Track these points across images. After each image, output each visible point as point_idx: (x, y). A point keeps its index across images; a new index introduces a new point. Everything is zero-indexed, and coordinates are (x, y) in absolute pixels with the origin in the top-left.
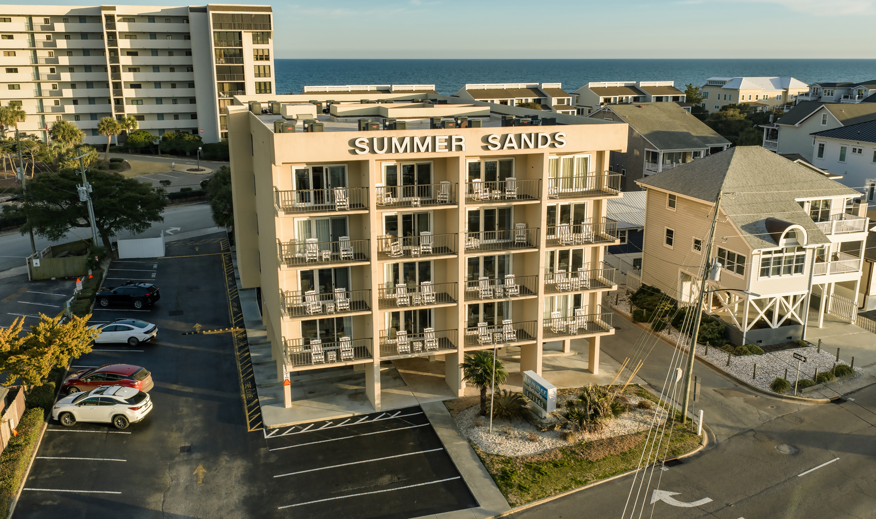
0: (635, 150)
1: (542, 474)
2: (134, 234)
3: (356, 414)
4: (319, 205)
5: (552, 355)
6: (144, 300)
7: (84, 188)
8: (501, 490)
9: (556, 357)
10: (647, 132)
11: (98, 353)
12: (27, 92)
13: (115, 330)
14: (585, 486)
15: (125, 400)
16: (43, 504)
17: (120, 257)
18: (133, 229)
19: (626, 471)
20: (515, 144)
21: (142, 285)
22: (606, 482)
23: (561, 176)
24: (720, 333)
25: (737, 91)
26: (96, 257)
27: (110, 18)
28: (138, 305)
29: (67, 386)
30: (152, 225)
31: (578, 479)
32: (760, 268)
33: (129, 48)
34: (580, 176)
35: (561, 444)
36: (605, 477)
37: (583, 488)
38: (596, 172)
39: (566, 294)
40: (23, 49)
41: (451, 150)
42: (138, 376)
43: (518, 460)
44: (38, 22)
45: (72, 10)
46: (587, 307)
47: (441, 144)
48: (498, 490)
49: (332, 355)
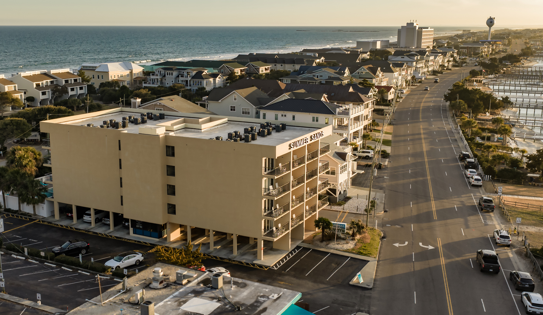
25: (107, 73)
35: (355, 241)
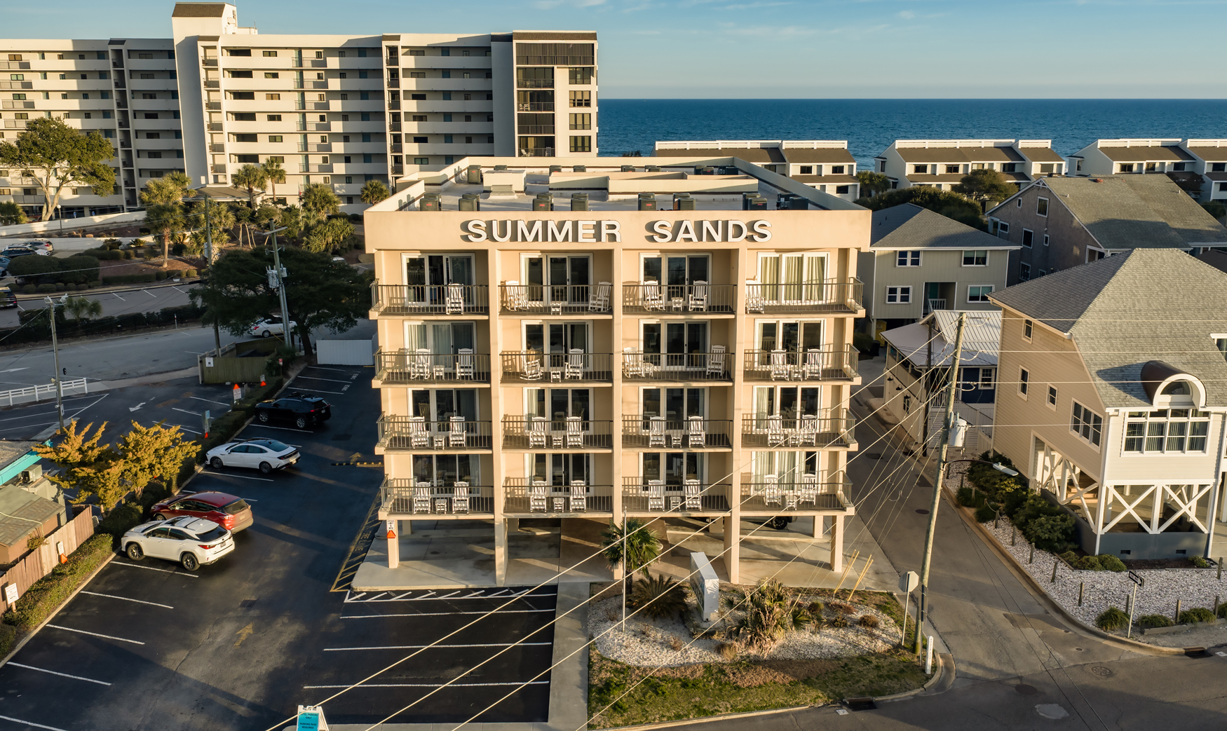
0: (1075, 248)
1: (657, 694)
2: (335, 333)
3: (471, 586)
4: (435, 306)
5: (793, 539)
6: (307, 417)
7: (275, 272)
8: (589, 706)
9: (798, 543)
10: (1093, 220)
11: (220, 478)
12: (291, 145)
13: (246, 452)
14: (710, 717)
15: (197, 535)
16: (56, 644)
17: (320, 362)
18: (334, 327)
19: (783, 706)
20: (692, 235)
21: (309, 399)
22: (745, 718)
23: (783, 282)
24: (1064, 532)
26: (280, 360)
27: (393, 51)
28: (300, 423)
29: (154, 512)
30: (358, 323)
31: (705, 707)
32: (1125, 436)
33: (415, 89)
34: (814, 282)
35: (712, 658)
36: (748, 710)
37: (705, 720)
38: (838, 278)
39: (792, 450)
40: (289, 91)
41: (599, 239)
42: (231, 509)
43: (637, 671)
44: (309, 56)
45: (349, 41)
46: (825, 473)
47: (585, 232)
48: (586, 705)
49: (441, 504)
